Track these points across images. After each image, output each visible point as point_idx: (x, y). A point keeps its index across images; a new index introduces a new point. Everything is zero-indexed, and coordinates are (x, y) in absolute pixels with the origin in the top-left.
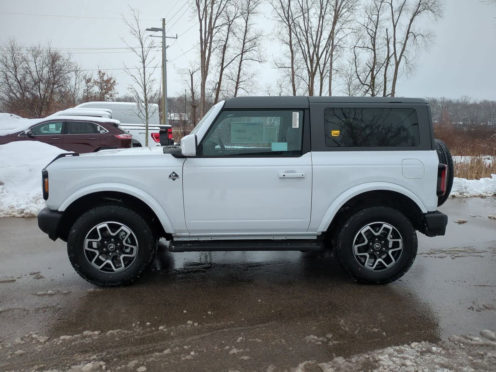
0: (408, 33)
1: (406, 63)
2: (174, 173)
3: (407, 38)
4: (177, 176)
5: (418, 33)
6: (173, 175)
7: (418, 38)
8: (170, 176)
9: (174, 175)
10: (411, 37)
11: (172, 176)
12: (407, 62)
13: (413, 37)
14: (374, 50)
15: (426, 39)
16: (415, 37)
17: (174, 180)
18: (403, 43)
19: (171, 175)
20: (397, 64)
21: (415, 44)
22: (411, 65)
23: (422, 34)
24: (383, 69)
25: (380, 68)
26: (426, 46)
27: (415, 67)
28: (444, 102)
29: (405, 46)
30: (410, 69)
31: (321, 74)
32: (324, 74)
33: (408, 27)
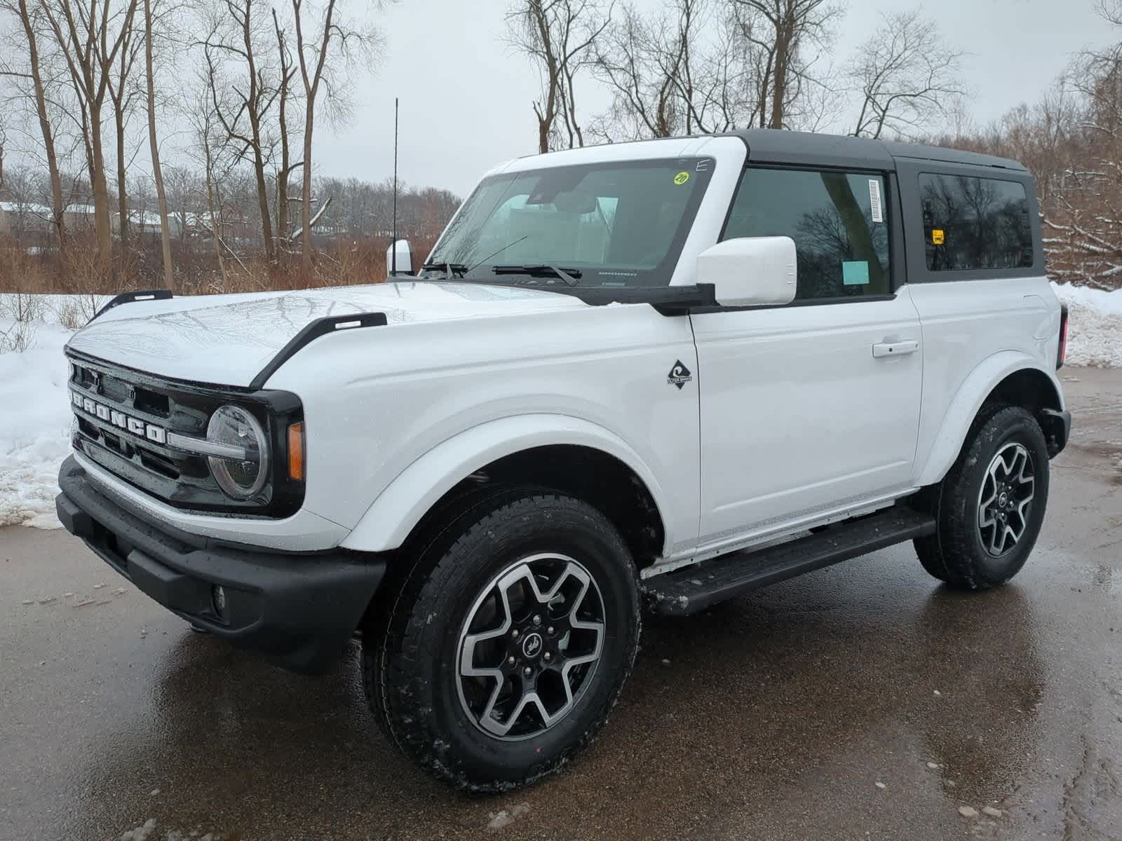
0: (328, 26)
1: (330, 96)
2: (678, 364)
3: (327, 38)
4: (686, 372)
5: (350, 28)
6: (677, 373)
7: (351, 41)
8: (671, 376)
9: (679, 369)
10: (335, 40)
11: (674, 375)
12: (331, 93)
13: (339, 38)
14: (250, 58)
15: (368, 45)
16: (344, 38)
17: (680, 385)
18: (319, 47)
19: (672, 372)
20: (311, 95)
21: (345, 53)
22: (339, 102)
23: (358, 31)
24: (276, 104)
25: (271, 101)
26: (369, 61)
27: (350, 108)
28: (355, 189)
29: (325, 56)
30: (340, 110)
31: (117, 102)
32: (123, 103)
33: (327, 13)
